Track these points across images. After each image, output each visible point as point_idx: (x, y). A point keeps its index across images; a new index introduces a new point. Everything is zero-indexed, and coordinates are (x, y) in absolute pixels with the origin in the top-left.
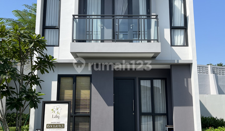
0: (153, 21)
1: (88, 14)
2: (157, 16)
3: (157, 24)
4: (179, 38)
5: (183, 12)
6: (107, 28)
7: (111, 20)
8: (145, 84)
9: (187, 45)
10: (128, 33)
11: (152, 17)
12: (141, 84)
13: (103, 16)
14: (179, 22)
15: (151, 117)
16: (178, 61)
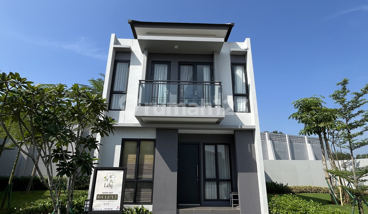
0: (217, 88)
1: (154, 80)
2: (220, 83)
3: (221, 90)
4: (242, 105)
5: (244, 81)
6: (173, 94)
7: (177, 86)
8: (209, 149)
9: (249, 111)
10: (193, 100)
11: (216, 84)
12: (205, 150)
13: (169, 82)
14: (241, 90)
15: (216, 183)
16: (241, 126)
